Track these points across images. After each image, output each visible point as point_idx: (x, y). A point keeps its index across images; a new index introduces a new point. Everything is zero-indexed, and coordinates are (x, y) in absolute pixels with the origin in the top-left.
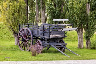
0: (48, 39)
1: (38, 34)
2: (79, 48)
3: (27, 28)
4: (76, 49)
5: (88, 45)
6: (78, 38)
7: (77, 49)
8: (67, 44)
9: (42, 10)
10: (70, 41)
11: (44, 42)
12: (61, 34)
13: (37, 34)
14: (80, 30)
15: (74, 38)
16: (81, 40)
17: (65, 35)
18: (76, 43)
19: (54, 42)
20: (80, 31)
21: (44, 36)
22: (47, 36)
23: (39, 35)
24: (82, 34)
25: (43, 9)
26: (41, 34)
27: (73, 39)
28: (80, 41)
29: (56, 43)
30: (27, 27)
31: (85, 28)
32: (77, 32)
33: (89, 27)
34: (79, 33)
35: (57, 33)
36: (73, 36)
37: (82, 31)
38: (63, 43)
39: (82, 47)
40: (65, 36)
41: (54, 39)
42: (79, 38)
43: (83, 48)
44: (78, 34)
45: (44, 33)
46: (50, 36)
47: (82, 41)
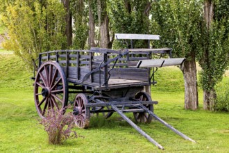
0: (103, 91)
1: (79, 78)
2: (188, 109)
3: (54, 63)
4: (179, 111)
5: (208, 103)
6: (185, 84)
7: (184, 111)
8: (156, 103)
9: (102, 23)
10: (168, 90)
11: (95, 98)
12: (141, 75)
13: (76, 76)
14: (190, 66)
15: (175, 84)
16: (191, 90)
17: (150, 79)
18: (180, 95)
19: (123, 97)
20: (190, 69)
21: (92, 81)
22: (100, 83)
23: (81, 81)
24: (194, 76)
25: (103, 19)
26: (87, 77)
27: (172, 87)
28: (189, 92)
29: (126, 100)
30: (55, 59)
31: (200, 61)
32: (183, 71)
33: (211, 59)
34: (187, 73)
35: (131, 75)
36: (172, 80)
37: (194, 67)
38: (147, 100)
39: (196, 107)
40: (150, 81)
41: (121, 91)
42: (188, 85)
43: (198, 108)
44: (186, 77)
45: (92, 74)
46: (109, 83)
47: (195, 93)
